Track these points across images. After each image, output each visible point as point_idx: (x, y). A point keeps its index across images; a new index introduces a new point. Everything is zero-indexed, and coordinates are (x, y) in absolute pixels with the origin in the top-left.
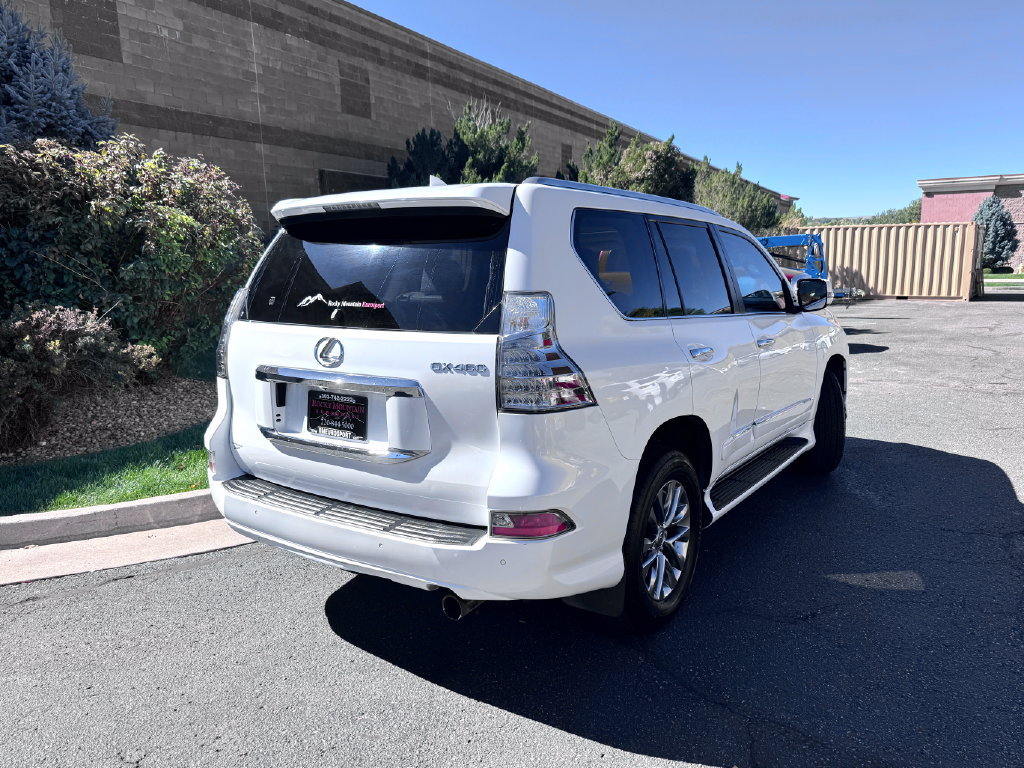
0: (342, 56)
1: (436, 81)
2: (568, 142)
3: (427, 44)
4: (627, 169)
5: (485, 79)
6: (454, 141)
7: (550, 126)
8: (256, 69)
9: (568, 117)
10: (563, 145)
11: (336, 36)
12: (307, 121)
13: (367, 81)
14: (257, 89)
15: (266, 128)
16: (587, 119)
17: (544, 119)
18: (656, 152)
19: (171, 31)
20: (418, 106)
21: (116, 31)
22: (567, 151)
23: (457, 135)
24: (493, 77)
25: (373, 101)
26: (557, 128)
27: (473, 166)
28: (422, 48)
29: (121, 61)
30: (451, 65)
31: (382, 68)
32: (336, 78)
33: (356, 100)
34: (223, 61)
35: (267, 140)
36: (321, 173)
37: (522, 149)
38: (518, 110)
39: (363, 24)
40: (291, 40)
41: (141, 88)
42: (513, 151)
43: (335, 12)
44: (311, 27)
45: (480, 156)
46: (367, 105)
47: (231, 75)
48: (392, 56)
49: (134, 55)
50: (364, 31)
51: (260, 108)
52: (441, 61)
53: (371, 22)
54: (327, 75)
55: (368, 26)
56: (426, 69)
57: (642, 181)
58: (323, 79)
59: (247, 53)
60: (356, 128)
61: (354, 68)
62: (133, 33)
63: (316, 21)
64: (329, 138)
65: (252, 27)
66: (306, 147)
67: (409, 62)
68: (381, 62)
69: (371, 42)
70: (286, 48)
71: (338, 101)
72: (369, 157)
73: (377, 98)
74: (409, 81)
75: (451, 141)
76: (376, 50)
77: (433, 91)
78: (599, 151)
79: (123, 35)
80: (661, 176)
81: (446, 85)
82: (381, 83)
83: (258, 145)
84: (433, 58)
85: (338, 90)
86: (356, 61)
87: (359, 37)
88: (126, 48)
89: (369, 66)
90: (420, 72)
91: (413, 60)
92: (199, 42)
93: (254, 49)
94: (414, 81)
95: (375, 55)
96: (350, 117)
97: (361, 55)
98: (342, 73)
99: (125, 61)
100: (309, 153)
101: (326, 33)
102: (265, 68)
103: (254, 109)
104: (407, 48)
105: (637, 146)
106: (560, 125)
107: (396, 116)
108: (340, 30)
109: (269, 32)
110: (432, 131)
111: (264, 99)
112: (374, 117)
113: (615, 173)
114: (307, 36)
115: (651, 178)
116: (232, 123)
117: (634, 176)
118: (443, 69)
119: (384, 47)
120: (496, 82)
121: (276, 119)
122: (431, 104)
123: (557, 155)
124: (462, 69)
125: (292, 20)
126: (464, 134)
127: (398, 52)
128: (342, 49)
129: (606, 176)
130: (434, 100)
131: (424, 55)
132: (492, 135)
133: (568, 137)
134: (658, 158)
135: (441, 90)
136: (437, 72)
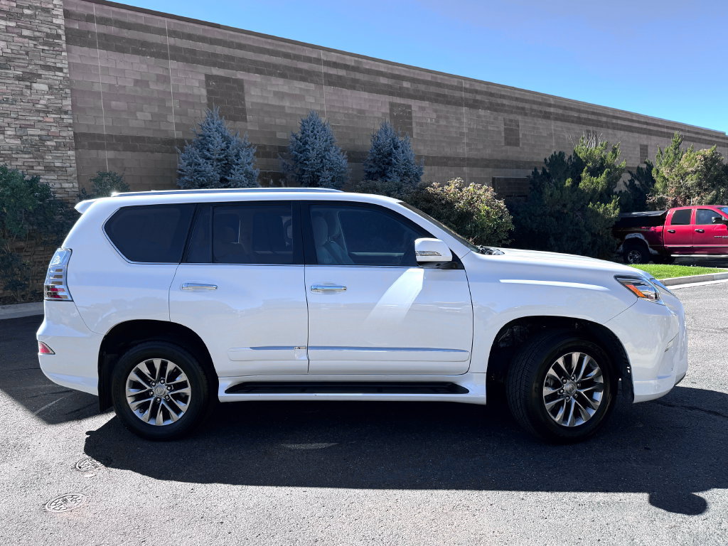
0: (505, 115)
1: (556, 119)
2: (645, 143)
3: (551, 99)
4: (685, 166)
5: (587, 112)
6: (573, 157)
7: (631, 134)
8: (465, 130)
9: (645, 126)
10: (641, 145)
11: (503, 105)
12: (487, 153)
13: (518, 126)
14: (465, 140)
15: (468, 159)
16: (659, 126)
17: (627, 130)
18: (704, 156)
19: (431, 119)
20: (546, 135)
21: (411, 124)
22: (644, 149)
23: (575, 154)
24: (591, 110)
25: (521, 136)
26: (636, 135)
27: (587, 171)
28: (548, 102)
29: (412, 137)
30: (565, 108)
31: (526, 117)
32: (502, 127)
33: (512, 137)
34: (451, 129)
35: (468, 165)
36: (494, 179)
37: (615, 158)
38: (608, 128)
39: (516, 96)
40: (481, 112)
41: (419, 148)
42: (609, 159)
43: (503, 93)
44: (491, 103)
45: (590, 164)
46: (518, 139)
47: (455, 135)
48: (532, 110)
49: (418, 133)
50: (517, 99)
51: (466, 149)
52: (559, 107)
53: (520, 94)
54: (498, 127)
55: (519, 96)
56: (550, 113)
57: (695, 172)
58: (496, 129)
59: (461, 123)
60: (512, 153)
61: (511, 121)
62: (417, 123)
63: (493, 100)
64: (498, 160)
65: (464, 109)
66: (487, 166)
67: (541, 112)
68: (526, 114)
69: (521, 105)
70: (479, 117)
71: (503, 140)
72: (518, 167)
73: (523, 134)
74: (541, 123)
75: (571, 157)
76: (523, 109)
77: (554, 125)
78: (667, 152)
79: (414, 125)
80: (709, 169)
81: (561, 120)
82: (526, 126)
83: (464, 168)
84: (555, 106)
85: (503, 135)
86: (512, 117)
87: (514, 103)
88: (415, 131)
89: (519, 118)
90: (547, 116)
91: (542, 110)
92: (443, 122)
93: (465, 120)
94: (544, 121)
95: (522, 111)
96: (509, 147)
97: (515, 113)
98: (505, 125)
99: (414, 136)
100: (488, 169)
101: (498, 105)
102: (469, 129)
103: (463, 151)
104: (540, 104)
105: (691, 152)
106: (638, 132)
107: (533, 143)
108: (506, 102)
109: (471, 110)
110: (560, 153)
111: (468, 145)
112: (521, 145)
113: (677, 169)
114: (488, 108)
115: (701, 171)
116: (454, 159)
117: (690, 169)
118: (560, 111)
119: (527, 106)
120: (593, 113)
121: (474, 154)
122: (553, 132)
123: (636, 153)
124: (571, 109)
125: (482, 102)
126: (580, 153)
127: (535, 107)
128: (506, 111)
129: (671, 170)
130: (555, 130)
131: (550, 105)
132: (597, 152)
133: (644, 139)
134: (705, 159)
135: (559, 123)
136: (557, 114)
